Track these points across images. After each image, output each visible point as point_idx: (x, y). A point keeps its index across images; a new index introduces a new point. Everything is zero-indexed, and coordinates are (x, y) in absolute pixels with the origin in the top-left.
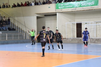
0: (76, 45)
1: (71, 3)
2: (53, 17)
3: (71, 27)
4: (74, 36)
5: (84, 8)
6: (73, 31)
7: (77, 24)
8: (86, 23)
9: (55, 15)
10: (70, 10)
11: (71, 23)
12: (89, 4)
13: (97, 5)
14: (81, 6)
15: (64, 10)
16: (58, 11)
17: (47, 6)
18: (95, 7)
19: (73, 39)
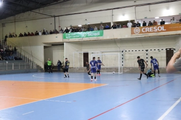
0: (83, 74)
1: (78, 33)
2: (60, 47)
3: (78, 56)
4: (81, 65)
5: (90, 38)
6: (80, 61)
7: (84, 53)
8: (93, 53)
9: (62, 44)
10: (77, 40)
11: (78, 53)
12: (95, 34)
13: (102, 36)
14: (87, 37)
15: (71, 40)
16: (65, 40)
17: (54, 35)
18: (101, 38)
19: (80, 69)
